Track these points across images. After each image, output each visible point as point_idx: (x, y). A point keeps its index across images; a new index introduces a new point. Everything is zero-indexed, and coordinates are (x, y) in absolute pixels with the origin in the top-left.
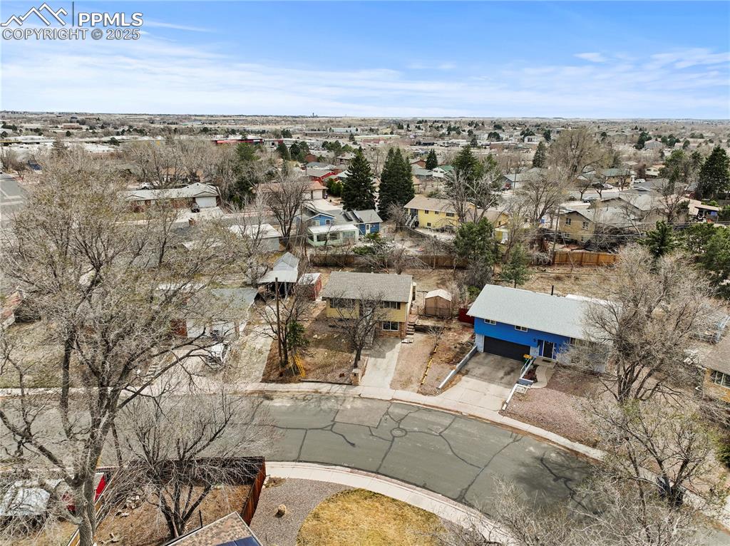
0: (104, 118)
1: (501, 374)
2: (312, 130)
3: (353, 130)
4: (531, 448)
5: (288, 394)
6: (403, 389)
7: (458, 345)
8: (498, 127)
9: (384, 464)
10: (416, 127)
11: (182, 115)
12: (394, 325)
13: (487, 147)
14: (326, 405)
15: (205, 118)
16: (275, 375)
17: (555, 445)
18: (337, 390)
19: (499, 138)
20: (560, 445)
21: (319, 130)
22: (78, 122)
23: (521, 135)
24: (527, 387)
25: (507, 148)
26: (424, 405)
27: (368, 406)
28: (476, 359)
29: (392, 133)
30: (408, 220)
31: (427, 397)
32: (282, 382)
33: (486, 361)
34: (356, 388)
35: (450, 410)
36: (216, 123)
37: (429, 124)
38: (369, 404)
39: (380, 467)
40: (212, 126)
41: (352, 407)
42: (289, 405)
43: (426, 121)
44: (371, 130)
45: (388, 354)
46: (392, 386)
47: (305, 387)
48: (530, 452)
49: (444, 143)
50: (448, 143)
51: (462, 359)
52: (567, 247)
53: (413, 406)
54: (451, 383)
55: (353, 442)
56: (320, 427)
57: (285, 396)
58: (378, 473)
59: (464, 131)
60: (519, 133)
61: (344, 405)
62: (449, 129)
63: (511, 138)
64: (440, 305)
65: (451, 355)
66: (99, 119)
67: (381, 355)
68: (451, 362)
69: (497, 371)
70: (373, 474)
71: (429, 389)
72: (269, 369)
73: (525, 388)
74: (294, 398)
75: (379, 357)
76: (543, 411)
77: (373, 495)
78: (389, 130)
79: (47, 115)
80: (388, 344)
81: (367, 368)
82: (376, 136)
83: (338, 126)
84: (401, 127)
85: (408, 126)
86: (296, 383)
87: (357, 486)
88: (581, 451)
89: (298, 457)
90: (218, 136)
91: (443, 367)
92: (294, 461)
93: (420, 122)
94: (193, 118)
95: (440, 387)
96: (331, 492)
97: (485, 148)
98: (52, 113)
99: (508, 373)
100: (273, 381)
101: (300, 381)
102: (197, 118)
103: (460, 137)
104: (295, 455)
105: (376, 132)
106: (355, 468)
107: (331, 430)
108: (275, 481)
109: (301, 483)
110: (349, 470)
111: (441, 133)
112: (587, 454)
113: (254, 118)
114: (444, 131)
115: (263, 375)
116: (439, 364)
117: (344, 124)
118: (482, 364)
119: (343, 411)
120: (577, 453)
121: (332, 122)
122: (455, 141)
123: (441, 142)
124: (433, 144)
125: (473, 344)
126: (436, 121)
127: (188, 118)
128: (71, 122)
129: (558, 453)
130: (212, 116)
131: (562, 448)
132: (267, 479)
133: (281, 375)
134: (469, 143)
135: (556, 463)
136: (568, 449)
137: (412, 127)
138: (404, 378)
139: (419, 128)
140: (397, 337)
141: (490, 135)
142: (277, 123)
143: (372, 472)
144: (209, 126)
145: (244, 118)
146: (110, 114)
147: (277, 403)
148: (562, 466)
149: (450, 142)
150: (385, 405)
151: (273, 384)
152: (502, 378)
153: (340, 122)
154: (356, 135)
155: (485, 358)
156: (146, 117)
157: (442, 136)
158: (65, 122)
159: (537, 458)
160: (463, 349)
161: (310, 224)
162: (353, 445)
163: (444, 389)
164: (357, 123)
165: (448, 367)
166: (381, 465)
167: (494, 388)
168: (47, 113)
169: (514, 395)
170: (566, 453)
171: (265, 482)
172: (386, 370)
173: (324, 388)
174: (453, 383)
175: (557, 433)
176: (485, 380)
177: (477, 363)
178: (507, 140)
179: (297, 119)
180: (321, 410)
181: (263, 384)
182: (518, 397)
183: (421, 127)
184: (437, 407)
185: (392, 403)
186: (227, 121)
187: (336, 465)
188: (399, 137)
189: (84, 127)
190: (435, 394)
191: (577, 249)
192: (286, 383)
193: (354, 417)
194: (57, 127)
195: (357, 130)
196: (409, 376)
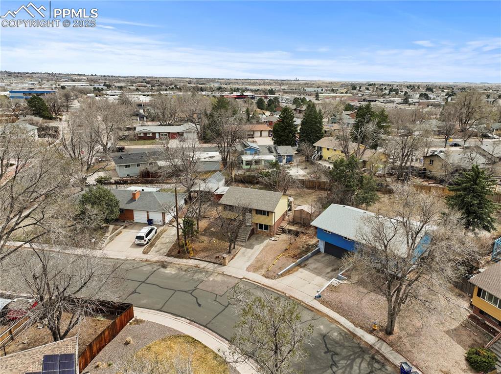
0: (162, 80)
1: (329, 270)
2: (291, 90)
3: (320, 90)
4: (322, 327)
5: (178, 266)
6: (254, 272)
7: (305, 246)
8: (429, 89)
9: (213, 321)
10: (366, 88)
11: (210, 79)
12: (266, 227)
13: (416, 104)
14: (196, 276)
15: (224, 81)
16: (175, 252)
17: (341, 327)
18: (210, 267)
19: (427, 97)
20: (345, 328)
21: (296, 90)
22: (145, 82)
23: (446, 95)
24: (341, 282)
25: (431, 105)
26: (263, 285)
27: (224, 280)
28: (315, 257)
29: (346, 93)
30: (315, 154)
31: (267, 279)
32: (178, 257)
33: (324, 259)
34: (224, 267)
35: (278, 291)
36: (229, 84)
37: (377, 86)
38: (226, 279)
39: (209, 323)
40: (225, 86)
41: (213, 280)
42: (174, 273)
43: (375, 84)
44: (333, 90)
45: (256, 247)
46: (248, 270)
47: (191, 262)
48: (319, 329)
49: (384, 100)
50: (387, 101)
51: (304, 256)
52: (426, 181)
53: (255, 285)
54: (289, 272)
55: (200, 304)
56: (185, 290)
57: (176, 267)
58: (206, 327)
59: (402, 92)
60: (445, 94)
61: (209, 278)
62: (391, 90)
63: (437, 98)
64: (304, 216)
65: (297, 252)
66: (158, 81)
67: (251, 247)
68: (295, 257)
69: (327, 268)
70: (203, 327)
71: (271, 274)
72: (173, 248)
73: (339, 282)
74: (180, 269)
75: (249, 248)
76: (344, 300)
77: (194, 342)
78: (345, 91)
79: (130, 78)
80: (260, 240)
81: (237, 255)
82: (335, 94)
83: (311, 87)
84: (354, 88)
85: (360, 88)
86: (186, 259)
87: (187, 333)
88: (359, 335)
89: (161, 308)
90: (226, 93)
91: (287, 260)
92: (157, 310)
93: (370, 85)
94: (216, 80)
95: (279, 274)
96: (168, 334)
97: (415, 105)
98: (133, 77)
99: (333, 271)
100: (172, 256)
101: (190, 258)
102: (219, 81)
103: (397, 96)
104: (159, 306)
105: (336, 91)
106: (192, 321)
107: (191, 293)
108: (138, 322)
109: (153, 325)
110: (189, 321)
111: (383, 93)
112: (362, 338)
113: (256, 81)
114: (387, 92)
115: (169, 251)
116: (286, 257)
117: (316, 85)
118: (318, 261)
119: (206, 281)
120: (355, 335)
121: (308, 84)
122: (392, 99)
123: (382, 100)
124: (375, 101)
125: (317, 246)
126: (382, 85)
127: (213, 80)
128: (142, 82)
129: (340, 333)
130: (229, 80)
131: (346, 330)
132: (133, 319)
133: (179, 252)
134: (403, 101)
135: (334, 340)
136: (350, 331)
137: (363, 88)
138: (259, 264)
139: (368, 89)
140: (268, 235)
141: (421, 95)
142: (270, 84)
143: (203, 326)
144: (223, 86)
145: (250, 81)
146: (166, 78)
147: (168, 271)
148: (337, 343)
149: (388, 100)
150: (236, 281)
151: (172, 258)
152: (328, 273)
153: (313, 84)
154: (321, 93)
155: (323, 257)
156: (187, 80)
157: (383, 96)
158: (138, 82)
159: (321, 334)
160: (308, 248)
161: (242, 153)
162: (200, 305)
163: (282, 275)
164: (325, 85)
165: (291, 260)
166: (210, 322)
167: (319, 280)
168: (131, 77)
169: (329, 286)
170: (346, 334)
171: (131, 321)
172: (249, 257)
173: (203, 264)
174: (291, 272)
175: (348, 319)
176: (315, 273)
177: (316, 260)
178: (434, 99)
179: (284, 82)
180: (193, 279)
181: (166, 257)
182: (332, 288)
183: (370, 89)
184: (271, 288)
185: (241, 280)
186: (237, 83)
187: (182, 317)
188: (352, 95)
189: (148, 85)
190: (274, 278)
191: (433, 183)
192: (180, 258)
193: (210, 287)
194: (133, 85)
195: (322, 90)
196: (262, 263)
